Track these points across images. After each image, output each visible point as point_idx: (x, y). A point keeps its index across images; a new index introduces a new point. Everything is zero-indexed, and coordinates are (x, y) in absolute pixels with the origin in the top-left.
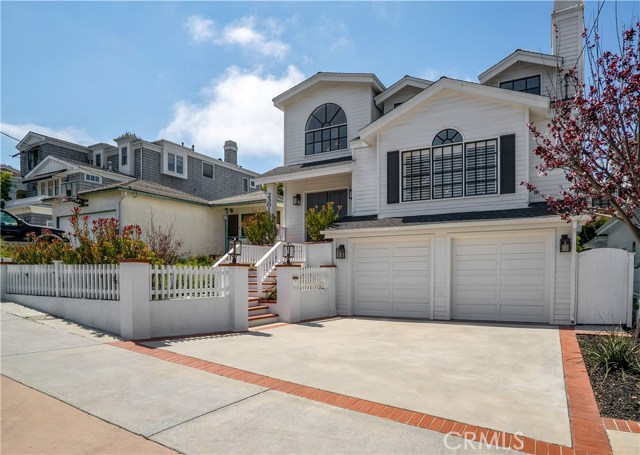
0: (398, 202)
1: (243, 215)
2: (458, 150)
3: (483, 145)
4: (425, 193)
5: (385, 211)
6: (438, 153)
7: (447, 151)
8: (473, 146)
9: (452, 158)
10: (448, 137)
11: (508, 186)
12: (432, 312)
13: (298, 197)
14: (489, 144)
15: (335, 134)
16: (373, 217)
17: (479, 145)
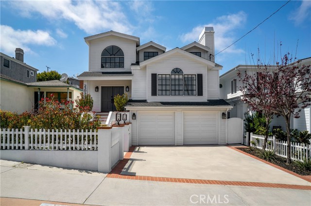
0: (156, 95)
1: (47, 93)
2: (181, 77)
3: (191, 76)
4: (168, 93)
5: (150, 98)
6: (173, 77)
7: (177, 77)
8: (187, 76)
9: (179, 79)
10: (177, 71)
11: (200, 93)
12: (176, 142)
13: (97, 88)
14: (193, 76)
15: (117, 60)
16: (145, 101)
17: (189, 76)
